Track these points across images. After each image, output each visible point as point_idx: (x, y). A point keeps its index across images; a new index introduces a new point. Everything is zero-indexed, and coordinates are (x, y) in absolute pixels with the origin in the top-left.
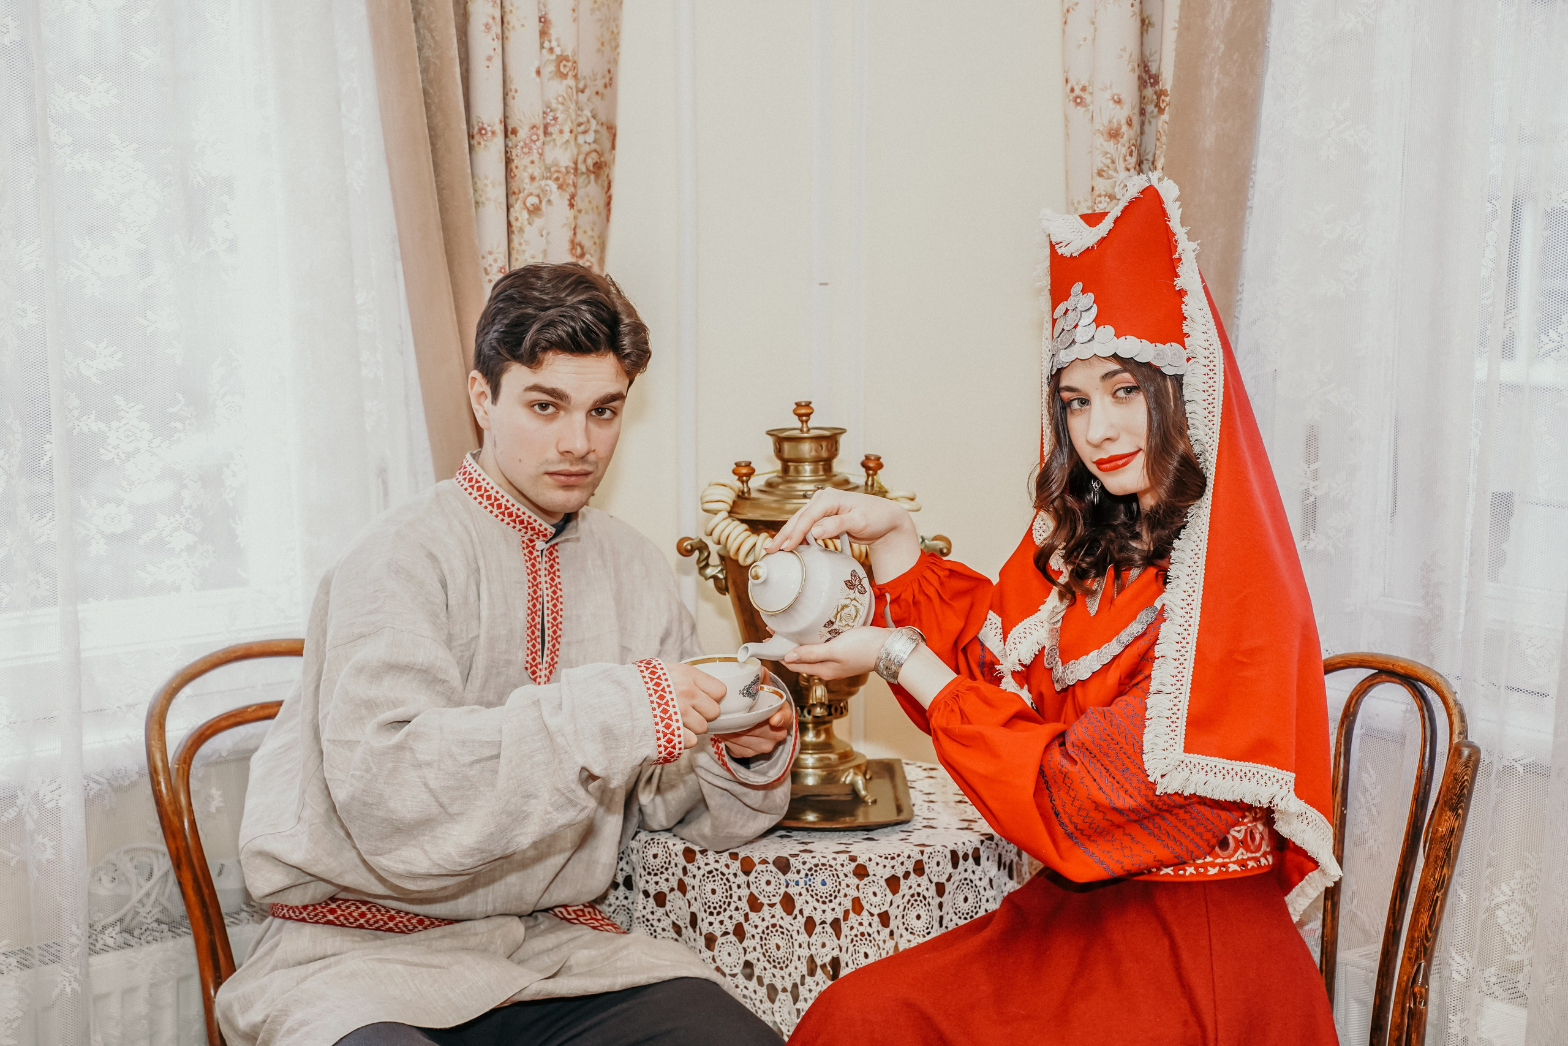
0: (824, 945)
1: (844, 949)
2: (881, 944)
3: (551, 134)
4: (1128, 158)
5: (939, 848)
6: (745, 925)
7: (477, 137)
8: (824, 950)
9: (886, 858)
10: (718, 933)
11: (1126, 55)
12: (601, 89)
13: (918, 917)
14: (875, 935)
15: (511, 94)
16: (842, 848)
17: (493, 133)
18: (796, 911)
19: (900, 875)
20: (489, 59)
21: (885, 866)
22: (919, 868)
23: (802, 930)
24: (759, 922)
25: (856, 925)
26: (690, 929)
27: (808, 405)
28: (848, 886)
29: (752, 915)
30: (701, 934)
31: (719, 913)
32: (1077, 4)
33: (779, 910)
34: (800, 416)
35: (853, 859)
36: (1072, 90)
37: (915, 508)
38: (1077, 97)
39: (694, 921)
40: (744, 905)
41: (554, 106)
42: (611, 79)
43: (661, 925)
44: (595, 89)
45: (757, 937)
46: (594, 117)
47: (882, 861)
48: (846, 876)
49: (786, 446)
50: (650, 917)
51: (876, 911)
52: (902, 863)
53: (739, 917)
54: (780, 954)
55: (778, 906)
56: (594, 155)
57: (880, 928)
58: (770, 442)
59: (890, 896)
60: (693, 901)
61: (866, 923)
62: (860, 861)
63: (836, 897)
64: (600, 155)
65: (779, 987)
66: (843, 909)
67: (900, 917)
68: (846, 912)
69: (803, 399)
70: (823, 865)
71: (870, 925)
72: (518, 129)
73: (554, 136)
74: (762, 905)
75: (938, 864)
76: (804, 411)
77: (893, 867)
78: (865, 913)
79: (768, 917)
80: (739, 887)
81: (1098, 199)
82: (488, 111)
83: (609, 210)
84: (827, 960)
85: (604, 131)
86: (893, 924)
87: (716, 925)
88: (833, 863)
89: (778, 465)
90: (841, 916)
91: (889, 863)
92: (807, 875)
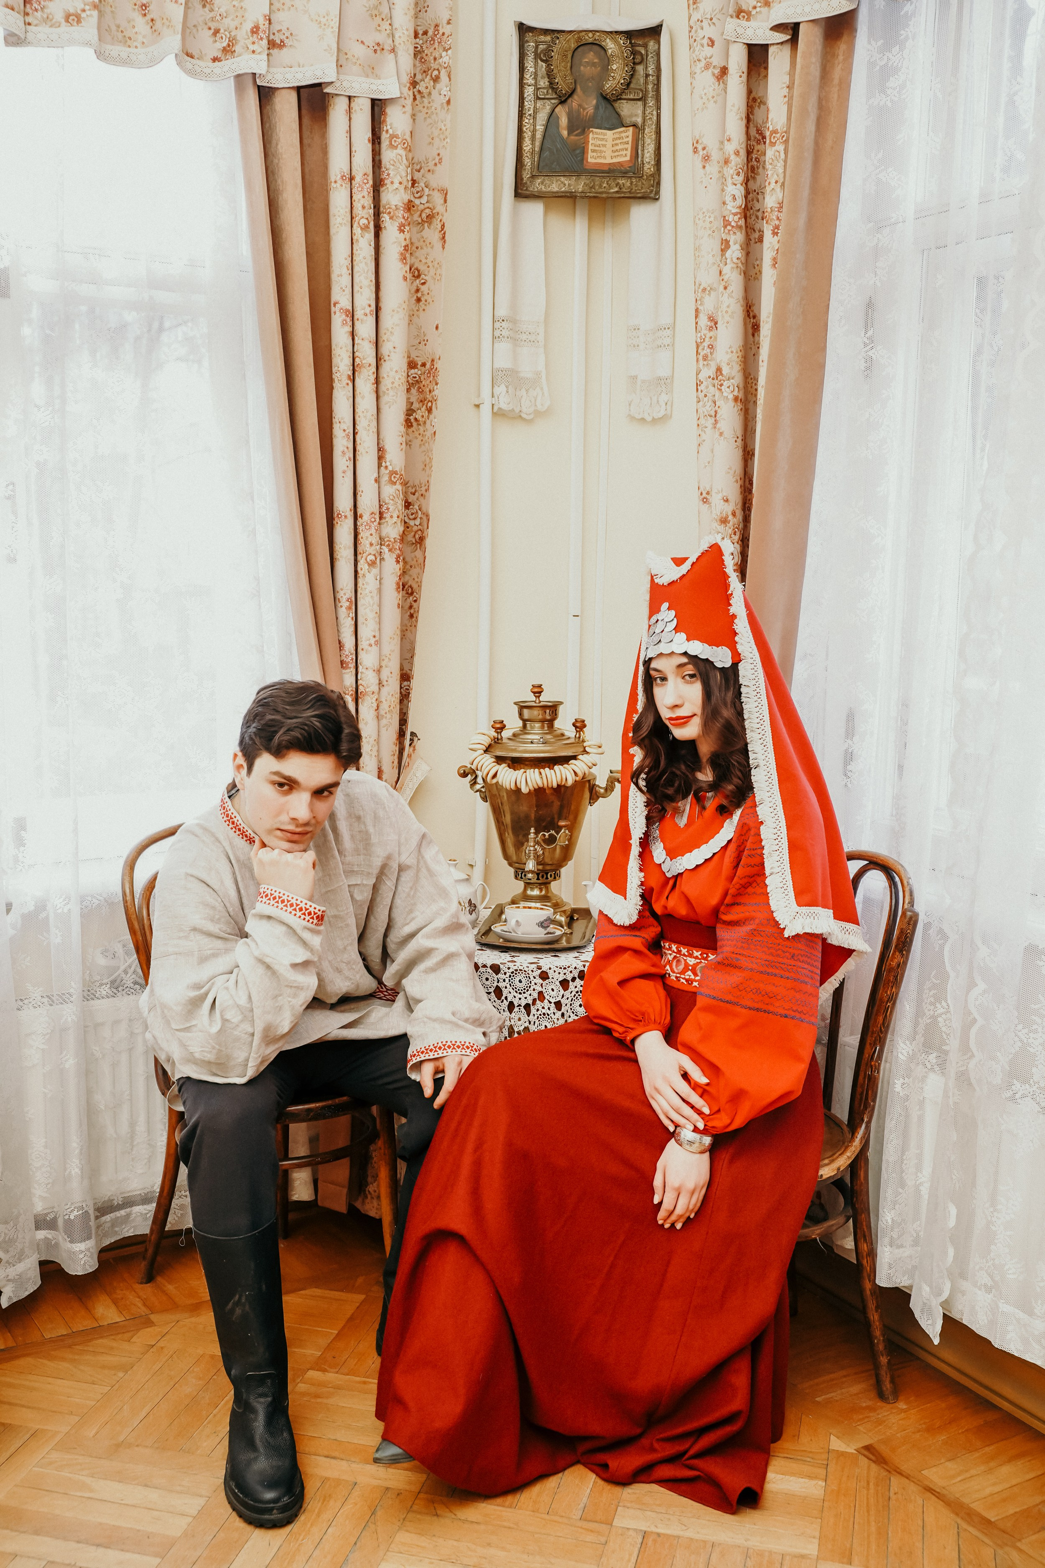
0: (519, 1019)
1: (532, 1023)
3: (385, 518)
4: (733, 536)
7: (336, 520)
9: (561, 968)
11: (732, 472)
12: (423, 492)
14: (552, 1015)
15: (359, 493)
16: (535, 961)
17: (346, 517)
18: (503, 998)
19: (569, 979)
20: (344, 472)
21: (559, 973)
23: (506, 1009)
25: (540, 1008)
27: (540, 686)
28: (536, 984)
32: (704, 441)
34: (534, 693)
35: (539, 968)
36: (701, 494)
37: (600, 752)
38: (704, 498)
41: (387, 501)
42: (428, 486)
44: (420, 493)
46: (420, 509)
48: (535, 978)
49: (526, 712)
51: (553, 1001)
52: (571, 972)
55: (493, 994)
56: (419, 532)
57: (555, 1011)
58: (516, 708)
59: (562, 992)
61: (546, 1008)
62: (544, 969)
63: (528, 990)
64: (423, 532)
66: (532, 998)
67: (569, 1005)
68: (534, 1000)
69: (537, 683)
70: (521, 970)
71: (549, 1008)
72: (363, 514)
73: (387, 520)
76: (538, 691)
77: (565, 974)
78: (546, 1001)
82: (343, 503)
83: (424, 565)
84: (521, 1028)
85: (425, 518)
86: (563, 1009)
88: (526, 969)
89: (520, 723)
90: (530, 1002)
91: (562, 971)
92: (510, 976)
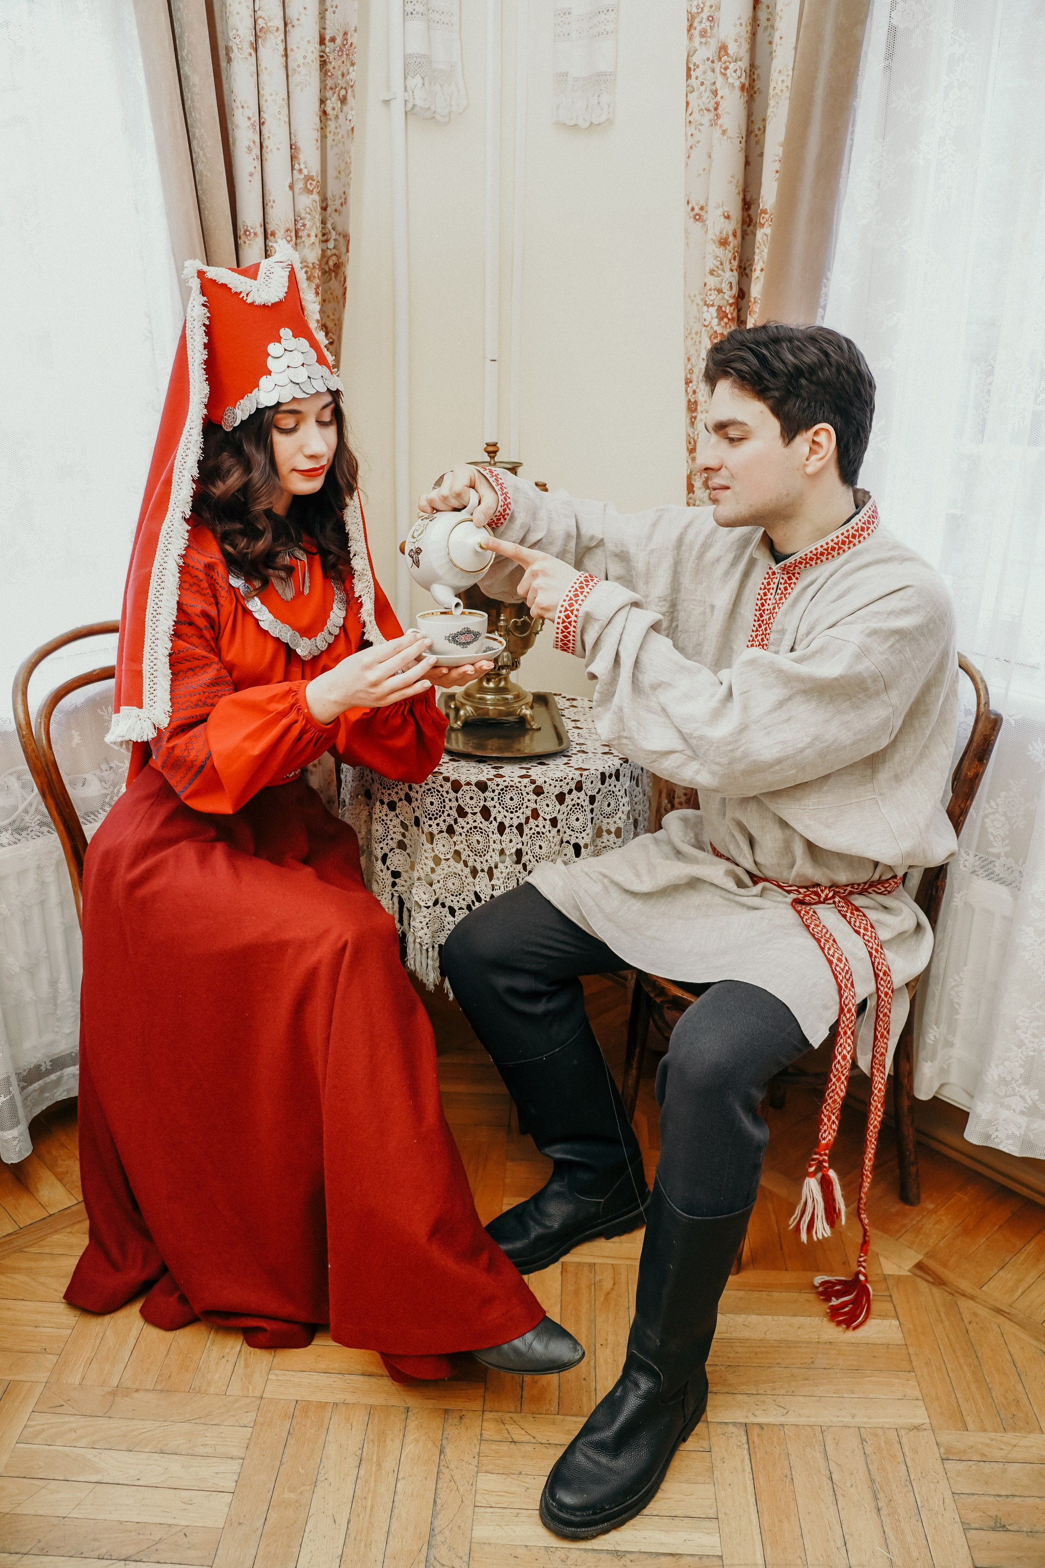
0: (511, 841)
1: (525, 844)
2: (551, 839)
3: (301, 237)
4: (733, 261)
5: (592, 771)
6: (455, 827)
7: (243, 237)
8: (512, 844)
9: (557, 781)
10: (435, 832)
11: (735, 181)
12: (338, 207)
13: (577, 819)
14: (548, 833)
15: (270, 204)
16: (524, 772)
17: (255, 234)
18: (492, 819)
19: (566, 791)
20: (251, 175)
21: (556, 786)
22: (579, 787)
23: (496, 831)
24: (464, 825)
25: (534, 827)
26: (415, 828)
27: (495, 445)
28: (529, 801)
29: (460, 820)
30: (423, 832)
31: (436, 819)
32: (699, 142)
33: (479, 817)
34: (489, 453)
35: (533, 781)
36: (693, 209)
38: (697, 214)
39: (417, 822)
40: (454, 813)
41: (303, 215)
42: (345, 199)
43: (392, 823)
44: (334, 208)
45: (464, 834)
46: (334, 229)
47: (553, 783)
48: (528, 794)
50: (384, 818)
51: (548, 817)
52: (568, 784)
53: (450, 821)
54: (480, 846)
55: (479, 814)
56: (334, 258)
57: (551, 828)
59: (558, 807)
60: (416, 809)
61: (541, 826)
62: (538, 783)
63: (520, 808)
64: (338, 257)
65: (479, 869)
66: (525, 816)
67: (564, 820)
68: (527, 819)
69: (492, 440)
70: (512, 786)
71: (544, 827)
72: (277, 231)
73: (303, 239)
74: (467, 813)
75: (592, 782)
76: (492, 449)
77: (561, 787)
78: (540, 818)
79: (471, 822)
80: (450, 800)
81: (709, 292)
82: (250, 216)
83: (345, 299)
84: (513, 851)
85: (341, 239)
86: (559, 826)
87: (434, 826)
88: (518, 785)
90: (523, 821)
91: (558, 784)
92: (499, 794)
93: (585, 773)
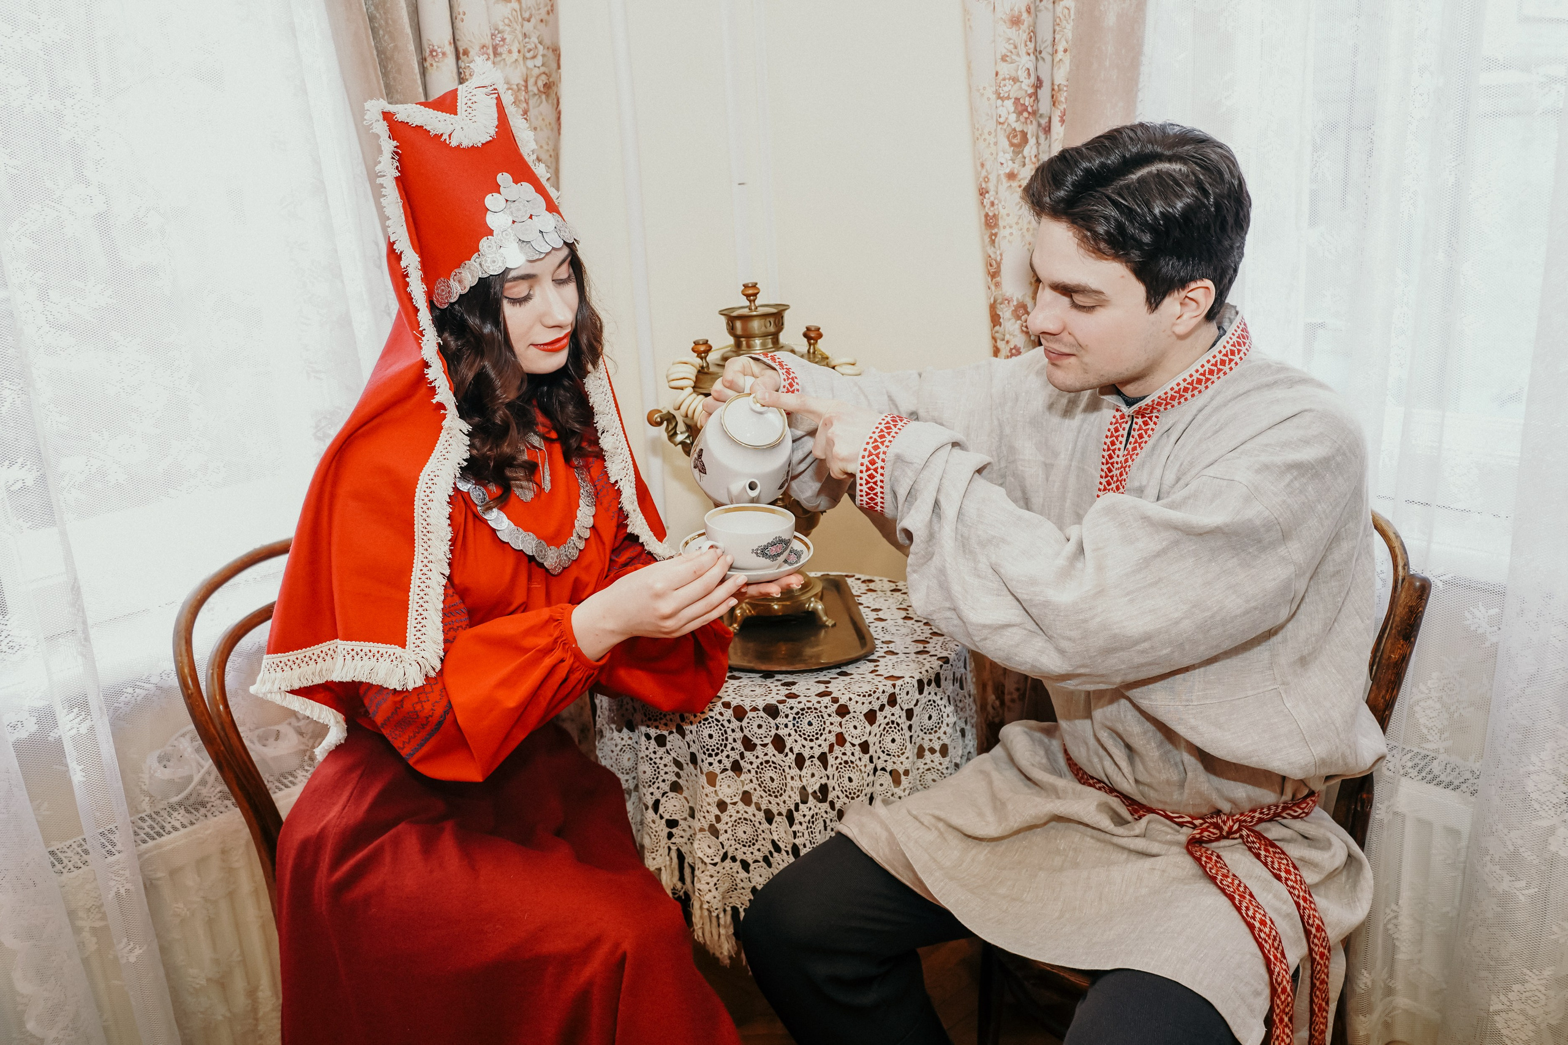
0: (813, 775)
1: (831, 777)
2: (863, 768)
3: (501, 54)
4: (1028, 43)
5: (907, 679)
6: (742, 763)
7: (429, 60)
8: (814, 779)
9: (864, 696)
10: (718, 771)
12: (545, 18)
13: (893, 741)
14: (858, 762)
15: (459, 17)
16: (822, 688)
17: (444, 54)
18: (787, 750)
19: (877, 708)
22: (892, 701)
23: (794, 765)
24: (753, 759)
25: (840, 755)
26: (691, 766)
27: (754, 286)
28: (832, 724)
29: (747, 754)
30: (702, 772)
31: (717, 754)
33: (771, 749)
34: (748, 296)
35: (835, 700)
39: (693, 759)
40: (739, 746)
41: (501, 28)
42: (552, 6)
43: (663, 762)
44: (539, 18)
45: (753, 772)
46: (540, 43)
47: (861, 699)
48: (830, 715)
49: (738, 324)
50: (653, 756)
51: (857, 742)
52: (878, 699)
53: (735, 755)
54: (775, 785)
55: (770, 746)
56: (544, 77)
57: (861, 755)
58: (723, 320)
59: (868, 728)
60: (691, 743)
61: (849, 753)
62: (841, 702)
63: (821, 734)
64: (549, 75)
65: (775, 812)
66: (828, 743)
67: (877, 744)
68: (831, 746)
69: (749, 281)
70: (809, 708)
71: (853, 754)
72: (470, 49)
73: (504, 56)
74: (755, 745)
75: (908, 693)
76: (751, 292)
77: (870, 703)
78: (848, 745)
79: (761, 755)
80: (733, 731)
81: (1003, 83)
82: (437, 33)
83: (560, 124)
84: (817, 787)
85: (550, 54)
86: (871, 751)
87: (716, 764)
88: (817, 706)
89: (731, 341)
90: (826, 750)
91: (866, 700)
92: (794, 718)
93: (899, 683)
